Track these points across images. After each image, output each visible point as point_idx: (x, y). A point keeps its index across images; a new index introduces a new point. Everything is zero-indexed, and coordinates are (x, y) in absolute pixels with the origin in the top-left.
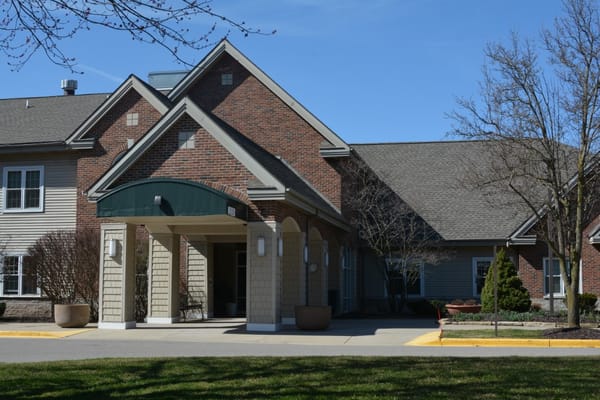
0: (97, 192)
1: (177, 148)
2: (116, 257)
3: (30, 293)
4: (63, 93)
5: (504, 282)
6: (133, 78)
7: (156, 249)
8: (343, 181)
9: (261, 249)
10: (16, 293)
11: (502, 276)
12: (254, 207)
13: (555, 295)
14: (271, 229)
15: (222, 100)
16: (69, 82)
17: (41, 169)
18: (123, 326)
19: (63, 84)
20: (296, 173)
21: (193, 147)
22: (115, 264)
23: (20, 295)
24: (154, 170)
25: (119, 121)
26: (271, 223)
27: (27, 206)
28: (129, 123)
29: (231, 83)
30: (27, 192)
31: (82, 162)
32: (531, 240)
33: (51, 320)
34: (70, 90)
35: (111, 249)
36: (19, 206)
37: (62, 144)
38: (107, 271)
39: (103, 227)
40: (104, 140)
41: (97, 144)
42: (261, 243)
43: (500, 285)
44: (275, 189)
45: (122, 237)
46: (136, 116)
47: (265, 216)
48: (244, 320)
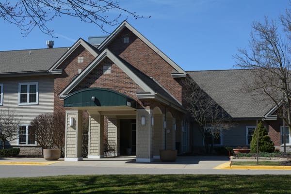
0: (64, 95)
1: (102, 73)
2: (73, 126)
3: (32, 143)
4: (47, 47)
5: (262, 138)
6: (81, 40)
7: (92, 122)
8: (183, 89)
9: (143, 122)
10: (25, 144)
11: (260, 135)
12: (139, 102)
13: (287, 144)
14: (148, 112)
15: (124, 50)
16: (50, 42)
17: (37, 84)
18: (76, 159)
19: (47, 43)
20: (160, 85)
21: (110, 73)
22: (72, 129)
23: (27, 145)
24: (91, 84)
25: (74, 60)
26: (148, 110)
27: (30, 102)
28: (79, 62)
29: (128, 42)
30: (30, 95)
31: (56, 80)
32: (275, 118)
33: (42, 156)
34: (51, 46)
35: (70, 123)
36: (26, 102)
37: (47, 72)
38: (69, 133)
39: (67, 112)
40: (67, 70)
41: (64, 72)
42: (143, 120)
43: (260, 140)
44: (150, 93)
45: (76, 116)
46: (82, 58)
47: (145, 106)
48: (135, 156)
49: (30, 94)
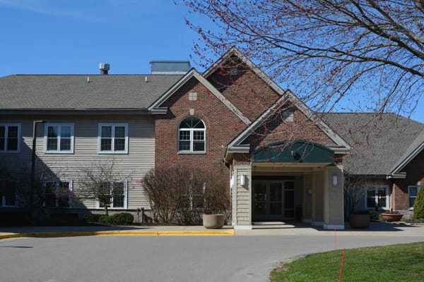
1: (282, 121)
2: (245, 186)
4: (99, 72)
6: (193, 70)
9: (335, 182)
10: (109, 207)
14: (340, 170)
15: (230, 85)
17: (126, 125)
19: (101, 66)
21: (292, 121)
22: (244, 190)
23: (112, 208)
25: (184, 97)
27: (116, 149)
28: (190, 99)
29: (236, 74)
31: (158, 122)
32: (403, 176)
34: (105, 71)
36: (110, 149)
37: (146, 110)
38: (239, 194)
39: (236, 167)
41: (169, 111)
44: (344, 147)
45: (249, 173)
46: (195, 94)
47: (337, 163)
49: (115, 140)
